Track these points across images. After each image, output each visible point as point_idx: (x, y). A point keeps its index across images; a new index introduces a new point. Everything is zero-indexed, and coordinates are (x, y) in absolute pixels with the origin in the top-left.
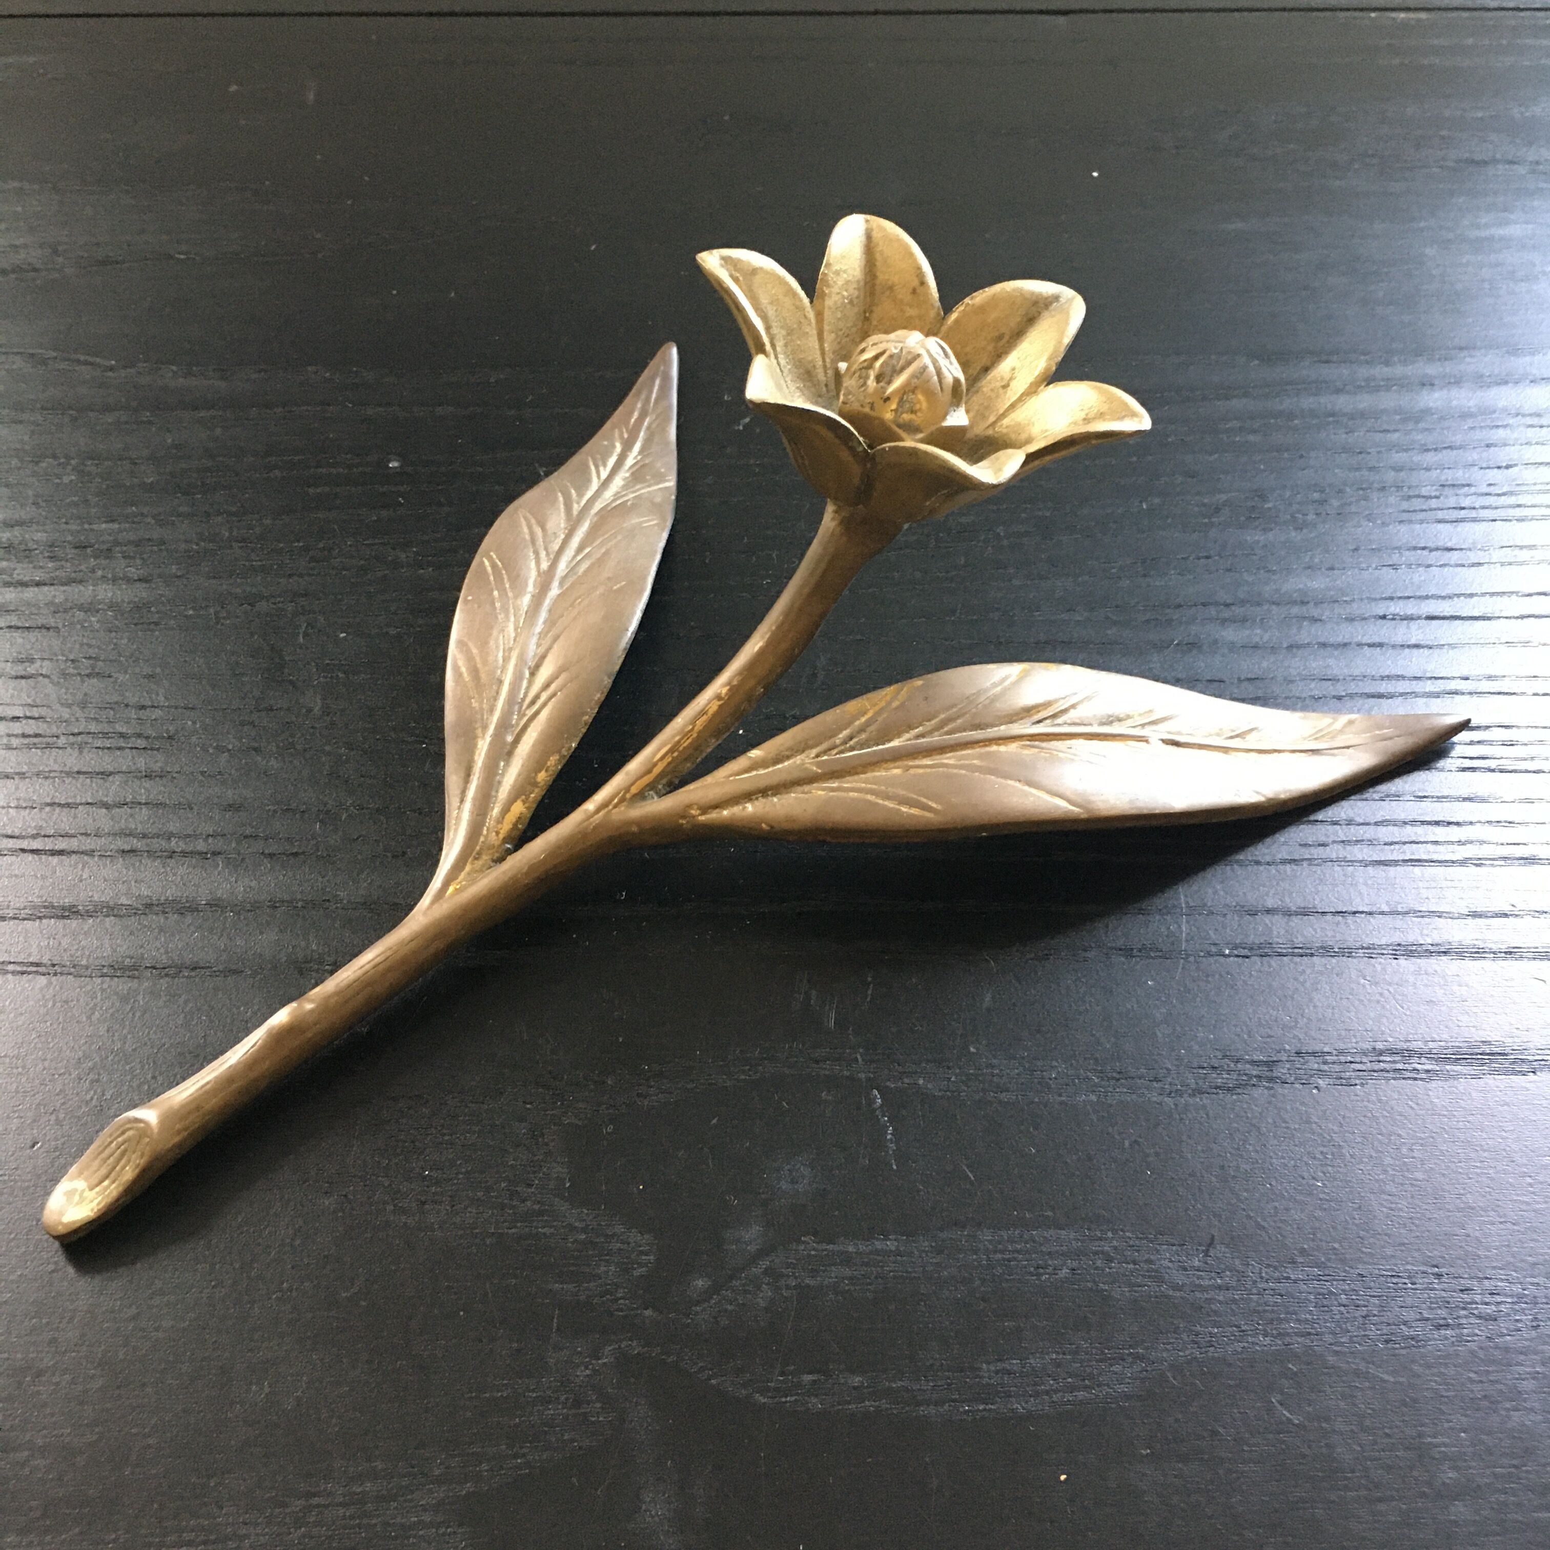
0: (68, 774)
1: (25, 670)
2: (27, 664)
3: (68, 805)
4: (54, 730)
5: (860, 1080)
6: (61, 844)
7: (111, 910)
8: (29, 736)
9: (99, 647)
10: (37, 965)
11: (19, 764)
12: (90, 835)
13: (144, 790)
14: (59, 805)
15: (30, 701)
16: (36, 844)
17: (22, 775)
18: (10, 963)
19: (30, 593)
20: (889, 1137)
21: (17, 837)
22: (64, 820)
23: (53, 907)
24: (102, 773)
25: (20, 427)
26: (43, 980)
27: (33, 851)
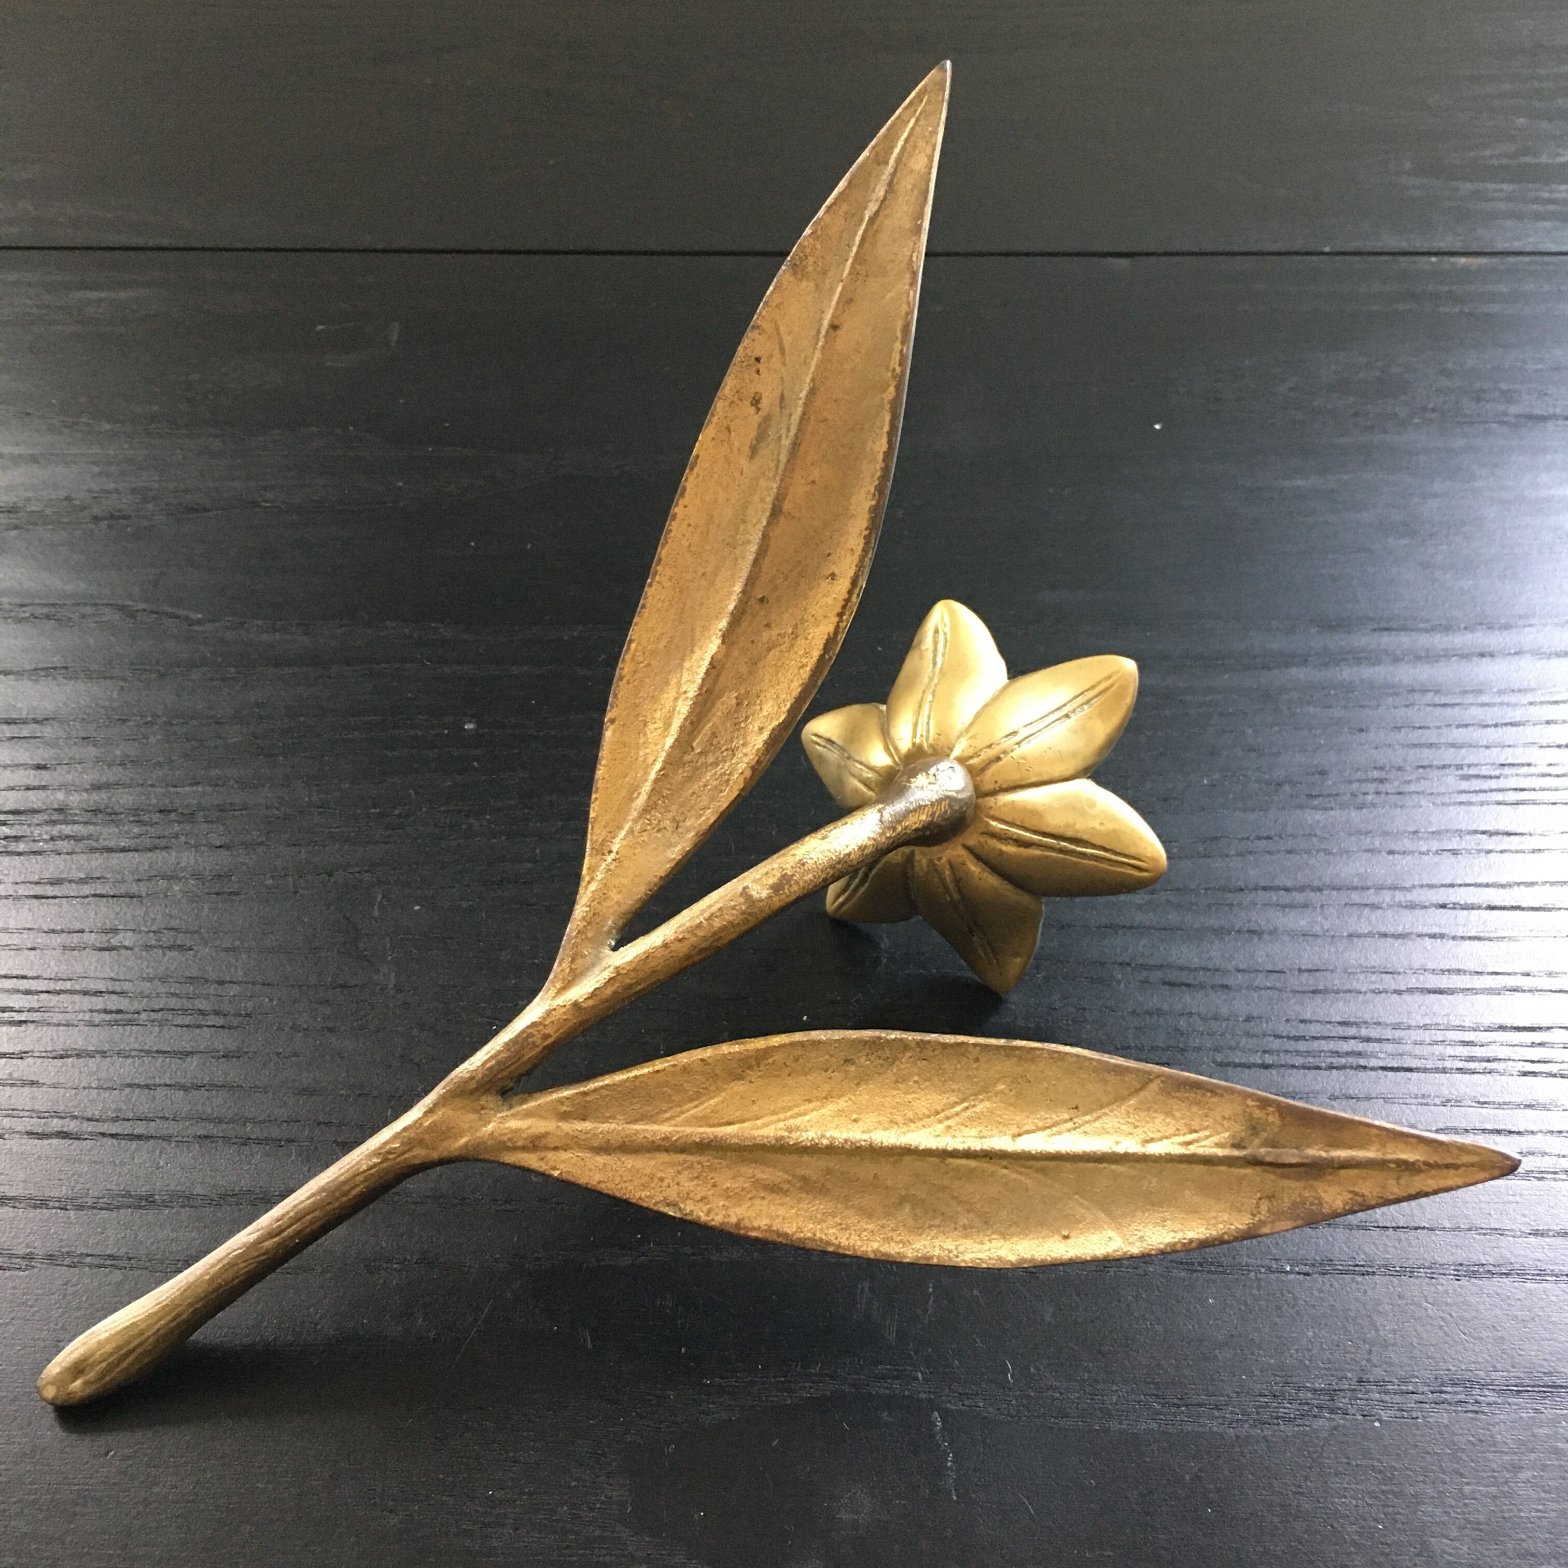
0: (148, 1052)
1: (108, 941)
2: (110, 935)
3: (148, 1087)
4: (136, 1006)
5: (919, 1401)
6: (140, 1128)
7: (186, 1199)
8: (111, 1012)
9: (181, 919)
10: (112, 1257)
11: (101, 1041)
12: (167, 1119)
13: (222, 1072)
14: (139, 1086)
15: (112, 975)
16: (115, 1128)
17: (103, 1054)
18: (88, 1255)
19: (115, 859)
20: (949, 1464)
21: (97, 1121)
22: (142, 1102)
23: (131, 1196)
24: (181, 1053)
25: (109, 683)
26: (117, 1275)
27: (112, 1136)
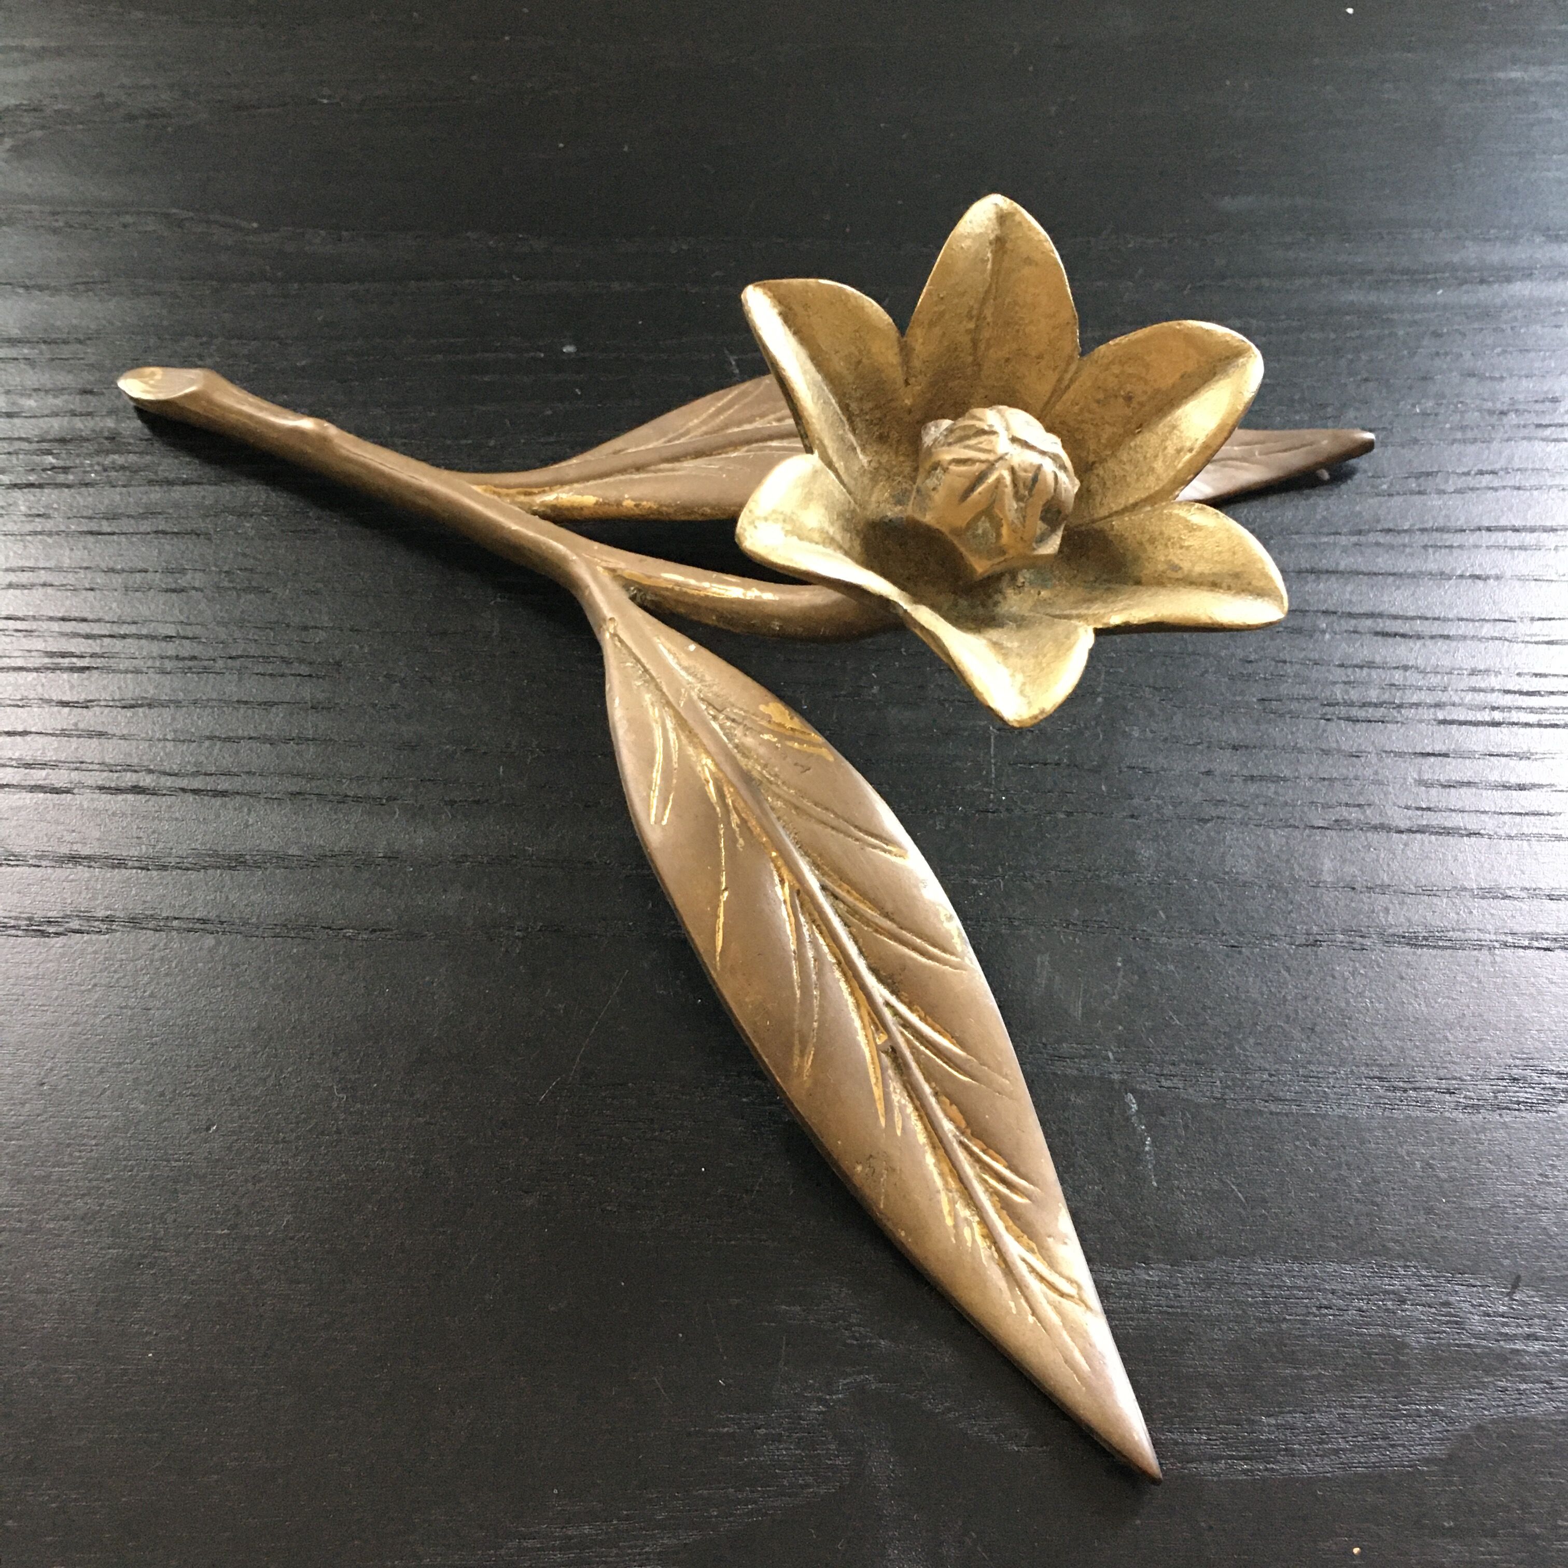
0: (228, 703)
1: (176, 582)
2: (177, 575)
3: (228, 739)
4: (211, 653)
5: (1112, 1082)
6: (224, 784)
7: (281, 860)
8: (184, 659)
9: (255, 558)
10: (204, 921)
11: (174, 690)
12: (254, 774)
13: (312, 724)
14: (219, 739)
15: (182, 618)
16: (197, 784)
17: (178, 704)
18: (176, 919)
19: (178, 493)
20: (1147, 1149)
21: (176, 775)
22: (224, 757)
23: (218, 856)
24: (265, 703)
25: (157, 299)
26: (210, 941)
27: (195, 792)
